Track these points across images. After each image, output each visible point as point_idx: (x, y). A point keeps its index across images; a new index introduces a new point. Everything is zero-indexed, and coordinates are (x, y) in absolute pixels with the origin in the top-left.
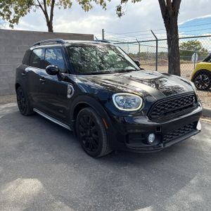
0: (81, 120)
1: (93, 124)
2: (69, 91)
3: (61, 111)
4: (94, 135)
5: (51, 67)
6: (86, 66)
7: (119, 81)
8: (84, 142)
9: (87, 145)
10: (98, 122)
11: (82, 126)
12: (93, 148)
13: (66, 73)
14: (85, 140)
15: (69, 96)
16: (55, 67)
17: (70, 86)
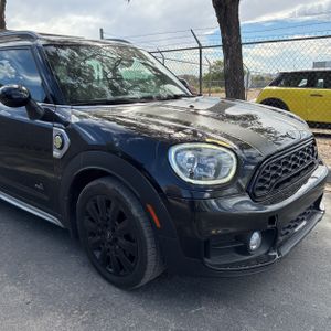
0: (90, 206)
1: (121, 217)
2: (57, 141)
3: (40, 187)
4: (122, 241)
5: (10, 90)
6: (84, 86)
7: (172, 116)
8: (98, 254)
9: (106, 261)
10: (134, 211)
11: (92, 219)
12: (122, 268)
13: (46, 101)
14: (100, 249)
15: (56, 154)
16: (19, 90)
17: (58, 130)
